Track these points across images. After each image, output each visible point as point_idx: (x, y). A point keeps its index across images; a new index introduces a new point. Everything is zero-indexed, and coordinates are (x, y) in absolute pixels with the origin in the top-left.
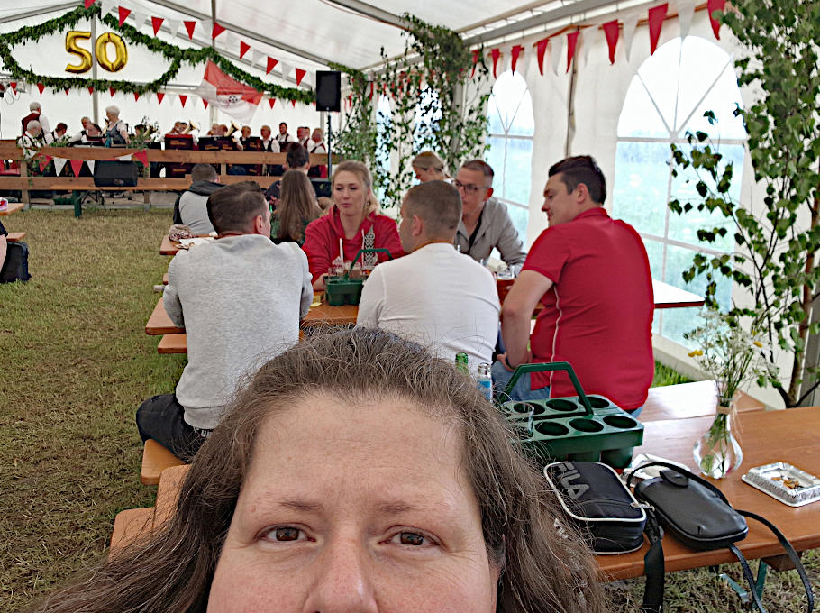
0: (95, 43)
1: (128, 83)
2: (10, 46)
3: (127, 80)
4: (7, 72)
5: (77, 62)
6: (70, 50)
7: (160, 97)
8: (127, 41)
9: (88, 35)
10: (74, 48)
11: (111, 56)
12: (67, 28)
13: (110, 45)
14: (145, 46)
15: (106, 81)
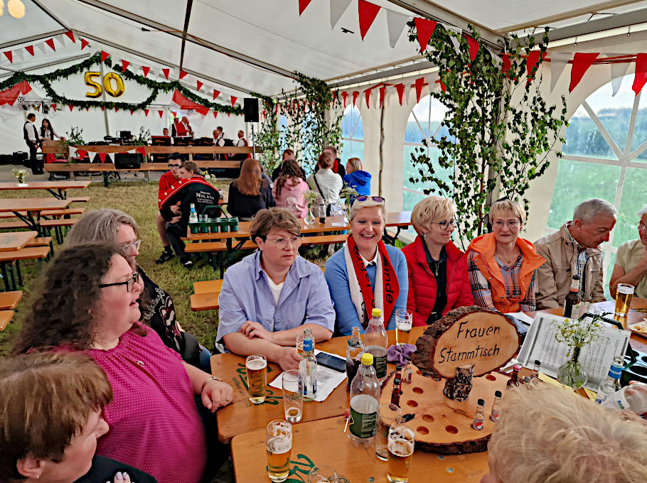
0: (103, 79)
1: (126, 104)
2: (50, 82)
3: (125, 102)
4: (49, 98)
5: (92, 91)
6: (88, 84)
7: (147, 112)
8: (124, 78)
9: (99, 74)
10: (90, 82)
11: (114, 87)
12: (85, 70)
13: (113, 80)
14: (135, 81)
15: (112, 103)
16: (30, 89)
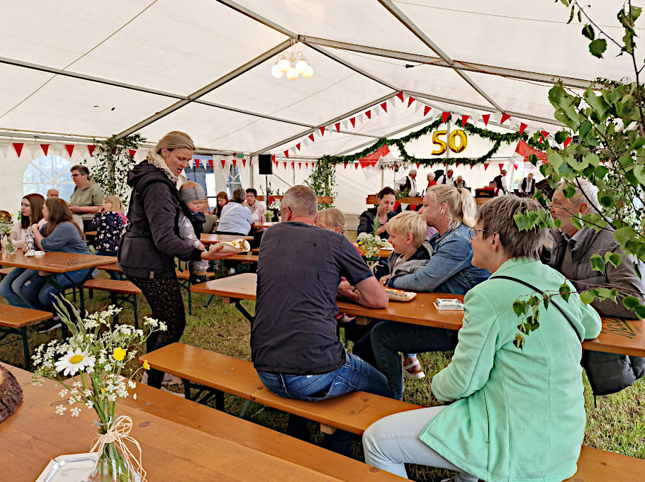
0: (449, 137)
1: (467, 159)
2: (404, 144)
3: (466, 157)
4: (401, 158)
5: (438, 148)
6: (435, 143)
7: (486, 166)
8: (468, 133)
9: (445, 132)
10: (437, 141)
11: (457, 143)
12: (434, 130)
13: (457, 137)
14: (478, 135)
15: (453, 159)
16: (389, 151)
